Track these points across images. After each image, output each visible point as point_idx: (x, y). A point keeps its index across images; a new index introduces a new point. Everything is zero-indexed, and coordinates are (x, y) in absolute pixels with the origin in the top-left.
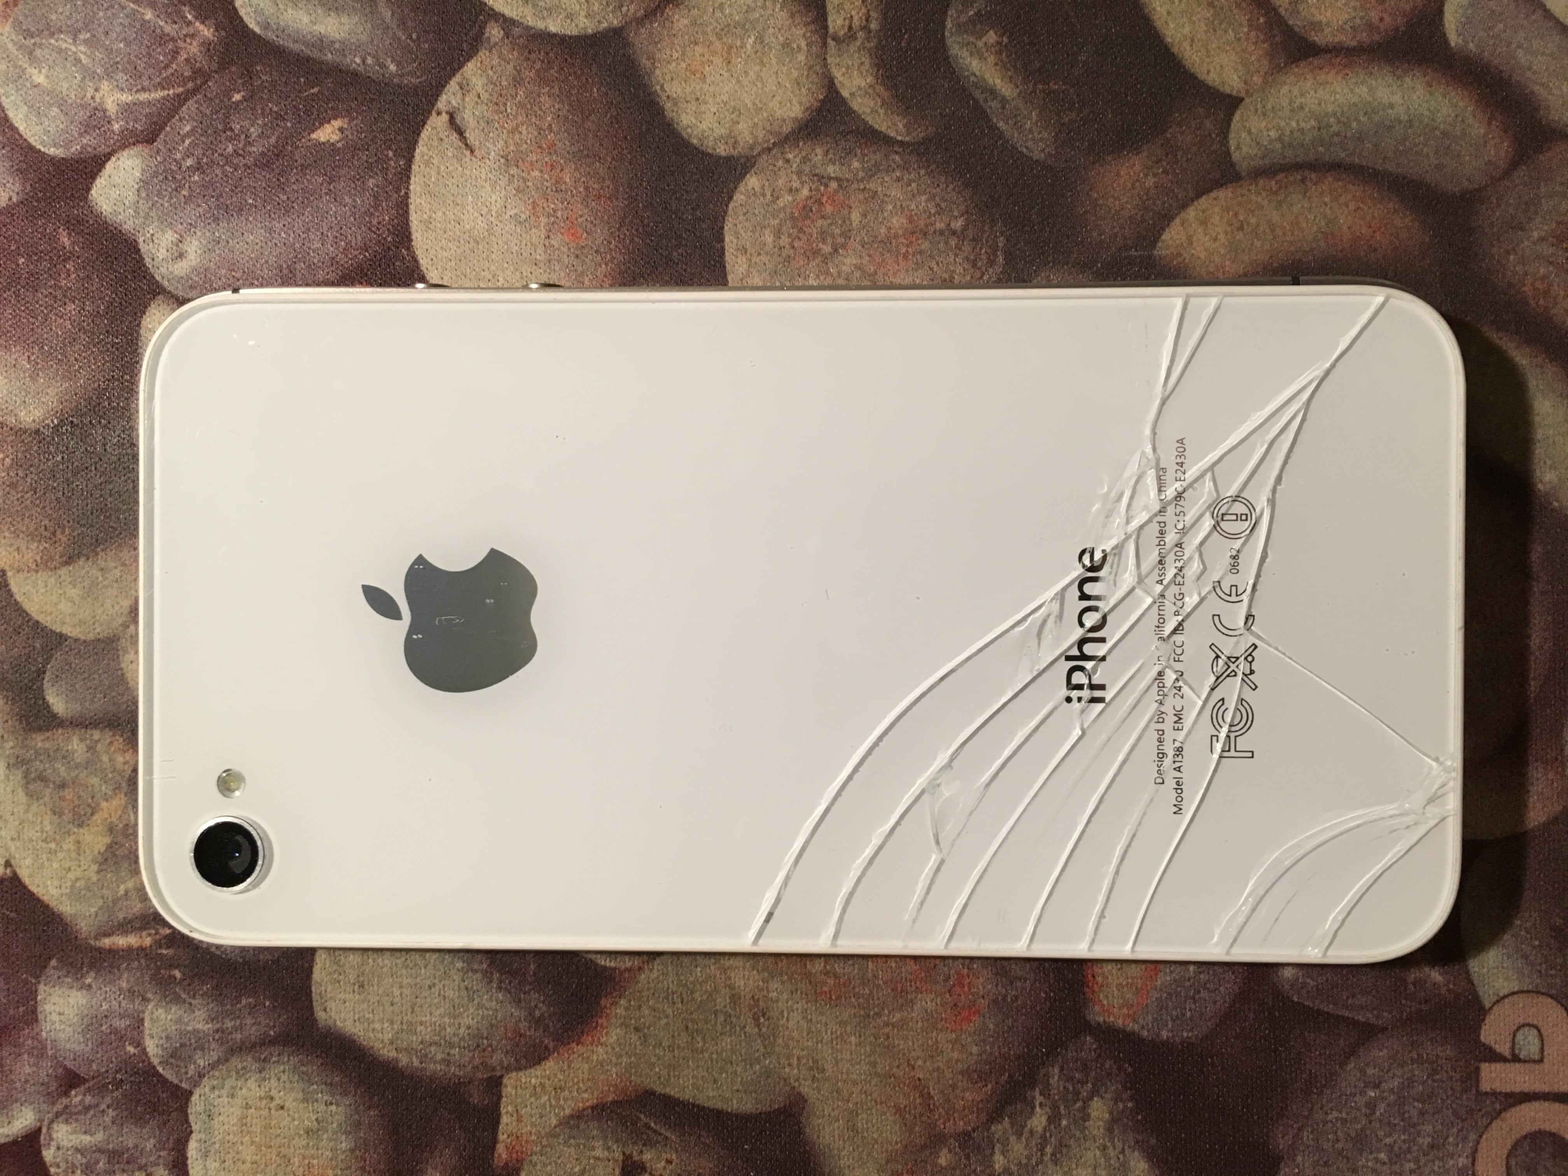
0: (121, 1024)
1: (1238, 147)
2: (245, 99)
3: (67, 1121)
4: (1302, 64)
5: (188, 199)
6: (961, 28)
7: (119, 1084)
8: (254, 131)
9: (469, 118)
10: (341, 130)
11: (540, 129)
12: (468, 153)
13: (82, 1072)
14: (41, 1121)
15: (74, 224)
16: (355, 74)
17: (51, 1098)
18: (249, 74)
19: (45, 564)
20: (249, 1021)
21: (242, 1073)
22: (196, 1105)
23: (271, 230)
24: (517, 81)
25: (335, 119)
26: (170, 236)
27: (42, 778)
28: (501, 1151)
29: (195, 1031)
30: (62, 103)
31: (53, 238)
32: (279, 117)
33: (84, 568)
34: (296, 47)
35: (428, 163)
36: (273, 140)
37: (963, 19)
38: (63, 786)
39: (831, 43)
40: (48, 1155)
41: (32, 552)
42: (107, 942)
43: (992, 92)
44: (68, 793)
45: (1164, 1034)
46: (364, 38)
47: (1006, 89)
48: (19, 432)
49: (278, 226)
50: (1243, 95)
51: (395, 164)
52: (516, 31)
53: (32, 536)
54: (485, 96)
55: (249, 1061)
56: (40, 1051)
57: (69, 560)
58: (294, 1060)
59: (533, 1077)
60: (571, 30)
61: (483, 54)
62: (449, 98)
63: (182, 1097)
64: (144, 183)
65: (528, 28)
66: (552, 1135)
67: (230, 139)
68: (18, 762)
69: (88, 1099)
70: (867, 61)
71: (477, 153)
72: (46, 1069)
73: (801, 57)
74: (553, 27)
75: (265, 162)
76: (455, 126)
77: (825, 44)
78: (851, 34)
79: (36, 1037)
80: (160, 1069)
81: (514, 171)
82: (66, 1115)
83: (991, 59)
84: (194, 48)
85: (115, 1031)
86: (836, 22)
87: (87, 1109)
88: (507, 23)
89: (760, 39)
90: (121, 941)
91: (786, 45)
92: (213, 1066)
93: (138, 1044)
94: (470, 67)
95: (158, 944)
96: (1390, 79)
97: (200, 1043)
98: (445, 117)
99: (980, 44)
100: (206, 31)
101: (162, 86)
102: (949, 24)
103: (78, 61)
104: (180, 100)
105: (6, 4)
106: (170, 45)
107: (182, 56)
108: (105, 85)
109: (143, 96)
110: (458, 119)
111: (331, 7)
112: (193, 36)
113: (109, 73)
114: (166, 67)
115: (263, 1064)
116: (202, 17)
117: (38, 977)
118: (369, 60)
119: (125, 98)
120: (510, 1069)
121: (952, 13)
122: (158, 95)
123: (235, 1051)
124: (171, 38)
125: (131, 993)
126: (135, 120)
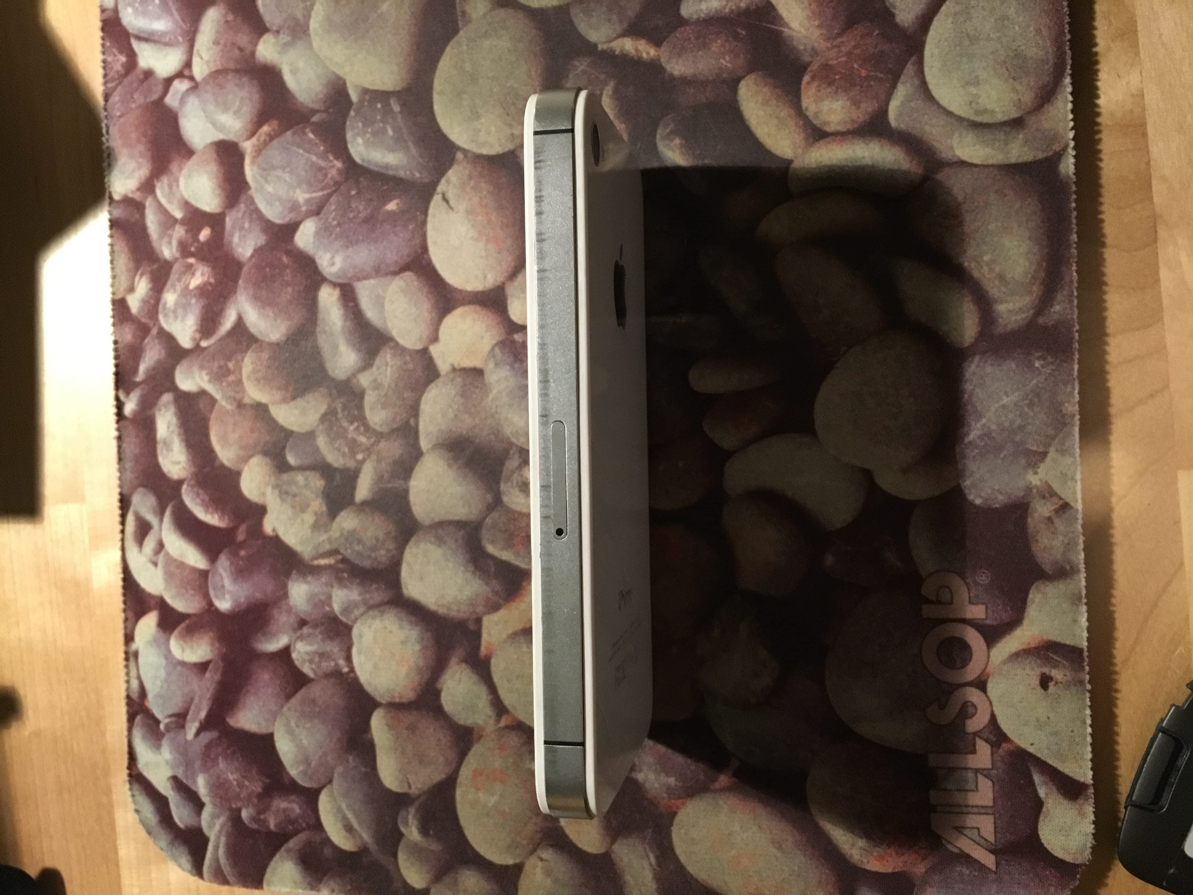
0: (323, 598)
1: (792, 183)
2: (357, 193)
3: (302, 641)
4: (821, 142)
5: (336, 239)
6: (664, 138)
7: (322, 624)
8: (361, 208)
9: (450, 195)
11: (481, 198)
12: (450, 211)
13: (308, 619)
14: (290, 641)
15: (288, 253)
16: (401, 180)
17: (295, 630)
18: (357, 182)
19: (284, 401)
20: (376, 594)
21: (373, 618)
22: (355, 632)
23: (370, 250)
24: (470, 177)
25: (395, 199)
26: (328, 256)
27: (287, 493)
28: (483, 650)
29: (354, 600)
30: (280, 199)
31: (280, 259)
32: (371, 200)
33: (299, 402)
34: (376, 169)
35: (434, 216)
36: (369, 211)
37: (665, 134)
38: (295, 496)
40: (294, 656)
41: (278, 395)
42: (316, 562)
44: (297, 499)
46: (405, 163)
48: (270, 344)
49: (373, 248)
50: (793, 158)
51: (421, 217)
52: (469, 155)
53: (279, 388)
54: (457, 184)
55: (376, 612)
56: (289, 610)
57: (294, 398)
58: (395, 611)
59: (495, 617)
60: (493, 152)
61: (455, 166)
62: (441, 187)
63: (349, 629)
64: (317, 233)
65: (474, 153)
66: (505, 642)
67: (352, 211)
68: (276, 486)
69: (311, 631)
71: (455, 210)
72: (292, 619)
74: (485, 151)
75: (366, 221)
76: (445, 199)
79: (288, 605)
80: (340, 617)
81: (470, 217)
82: (301, 638)
83: (677, 152)
84: (334, 172)
85: (321, 601)
87: (309, 635)
88: (465, 152)
90: (323, 562)
92: (362, 615)
93: (330, 606)
94: (450, 173)
95: (337, 562)
96: (863, 145)
97: (356, 605)
98: (440, 196)
99: (672, 144)
100: (339, 164)
101: (322, 189)
102: (658, 136)
103: (286, 181)
104: (330, 195)
105: (254, 157)
106: (324, 172)
107: (329, 176)
108: (298, 191)
109: (314, 195)
110: (446, 196)
111: (391, 150)
112: (333, 167)
113: (299, 185)
114: (323, 181)
115: (382, 613)
116: (337, 158)
117: (288, 578)
118: (408, 173)
119: (307, 196)
120: (485, 614)
121: (659, 131)
122: (320, 194)
123: (371, 608)
124: (324, 169)
125: (327, 584)
126: (311, 205)
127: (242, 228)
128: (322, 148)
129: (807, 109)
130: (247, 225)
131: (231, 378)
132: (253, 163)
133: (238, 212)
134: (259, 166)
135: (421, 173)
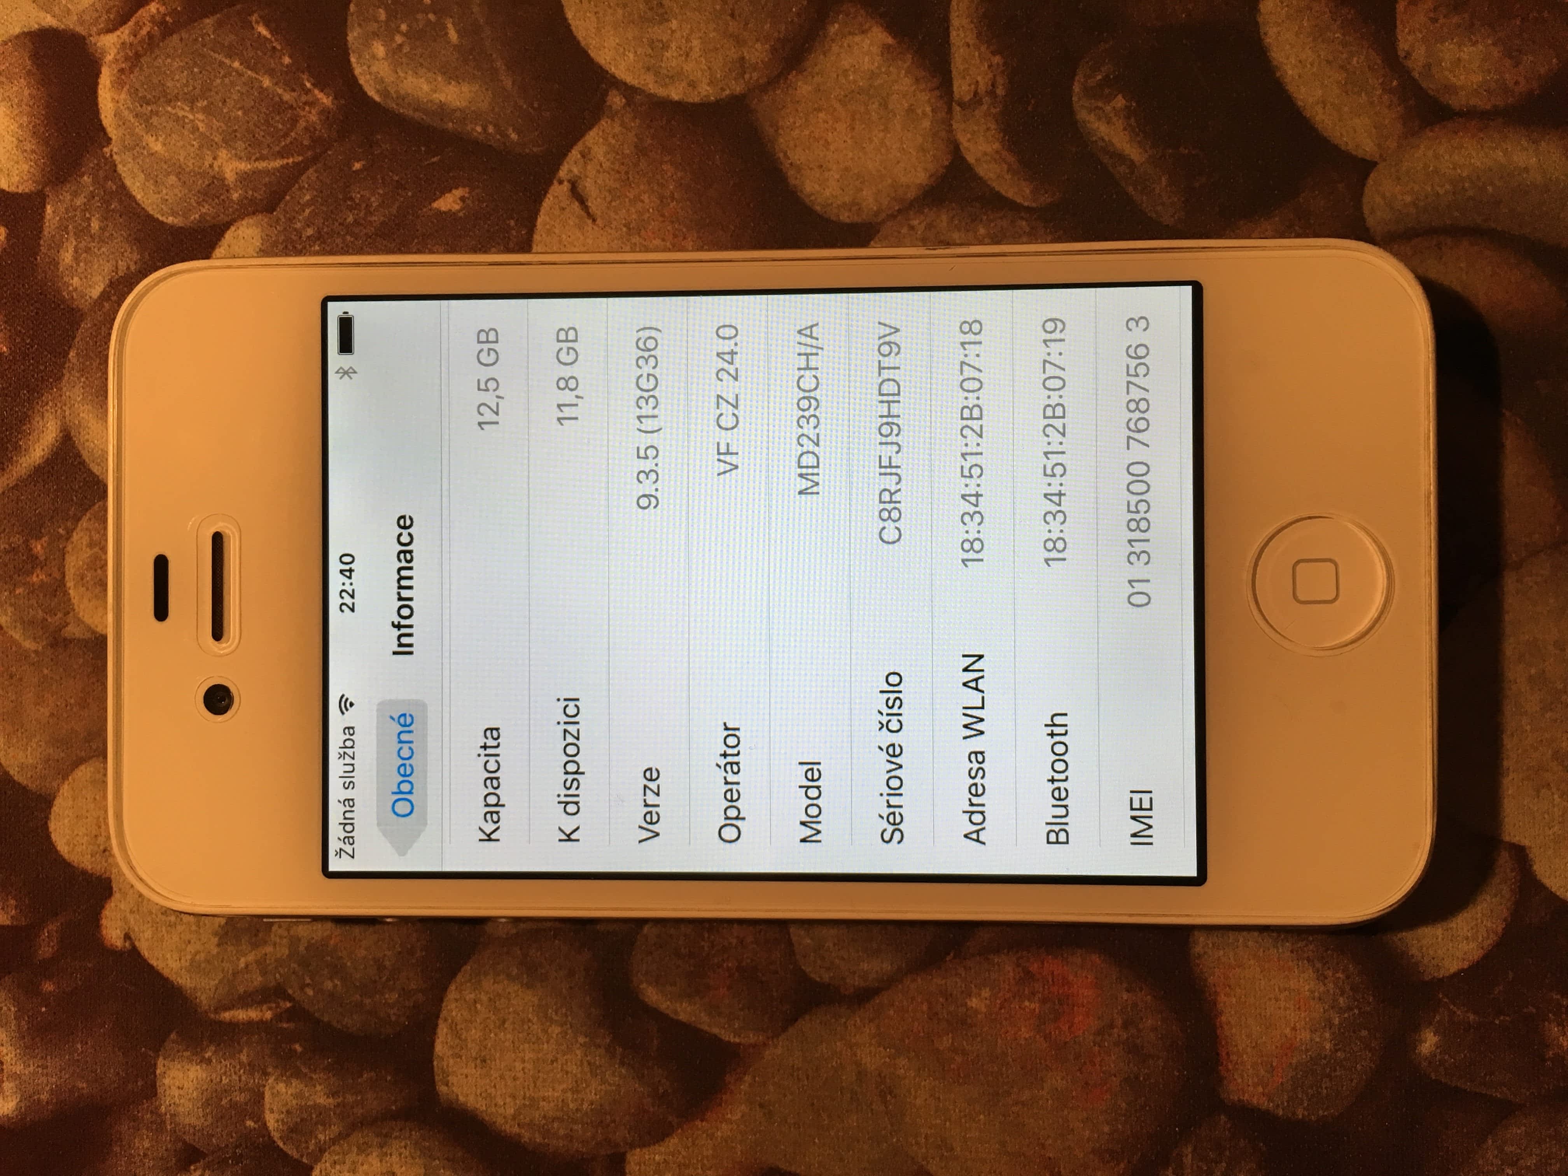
0: (240, 1098)
1: (1373, 211)
2: (364, 169)
4: (1437, 128)
6: (1090, 93)
7: (238, 1159)
8: (375, 201)
9: (589, 187)
10: (462, 199)
11: (662, 198)
12: (590, 222)
13: (203, 1147)
16: (476, 143)
18: (369, 143)
20: (370, 1096)
21: (363, 1148)
24: (641, 151)
25: (457, 188)
29: (316, 1106)
30: (179, 171)
32: (399, 185)
34: (417, 116)
35: (549, 232)
36: (394, 209)
37: (1091, 82)
39: (957, 109)
42: (227, 1016)
43: (1121, 157)
45: (1300, 1113)
46: (484, 106)
47: (1134, 153)
51: (516, 233)
52: (638, 99)
54: (607, 165)
55: (370, 1136)
56: (158, 1125)
58: (415, 1135)
59: (657, 1154)
60: (694, 98)
61: (604, 123)
62: (569, 167)
63: (303, 1172)
65: (651, 96)
67: (351, 209)
69: (208, 1174)
70: (993, 126)
71: (599, 221)
72: (165, 1146)
73: (926, 124)
74: (675, 94)
75: (387, 233)
76: (577, 194)
77: (950, 111)
78: (976, 100)
79: (155, 1112)
80: (280, 1144)
81: (635, 239)
83: (1120, 123)
84: (312, 117)
85: (233, 1105)
86: (961, 88)
88: (629, 91)
89: (884, 105)
90: (241, 1015)
91: (911, 110)
92: (334, 1141)
93: (259, 1118)
94: (592, 137)
95: (278, 1017)
97: (321, 1116)
98: (566, 186)
99: (1108, 108)
100: (325, 100)
101: (281, 155)
102: (1076, 88)
103: (195, 129)
104: (299, 169)
105: (122, 71)
106: (289, 113)
107: (302, 124)
108: (223, 154)
109: (262, 165)
110: (580, 188)
111: (452, 75)
112: (311, 104)
113: (228, 141)
114: (286, 135)
115: (385, 1139)
116: (320, 84)
117: (157, 1051)
118: (491, 129)
119: (244, 166)
120: (632, 1146)
121: (1079, 78)
122: (278, 163)
123: (354, 1126)
124: (291, 107)
125: (251, 1067)
126: (254, 190)
127: (82, 232)
128: (287, 60)
129: (1408, 55)
130: (95, 225)
131: (38, 577)
132: (118, 84)
133: (75, 194)
134: (134, 93)
135: (519, 132)
